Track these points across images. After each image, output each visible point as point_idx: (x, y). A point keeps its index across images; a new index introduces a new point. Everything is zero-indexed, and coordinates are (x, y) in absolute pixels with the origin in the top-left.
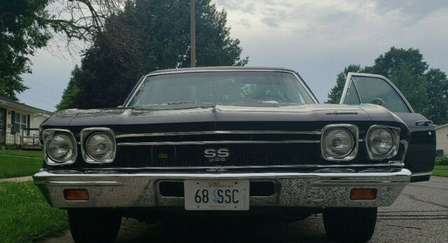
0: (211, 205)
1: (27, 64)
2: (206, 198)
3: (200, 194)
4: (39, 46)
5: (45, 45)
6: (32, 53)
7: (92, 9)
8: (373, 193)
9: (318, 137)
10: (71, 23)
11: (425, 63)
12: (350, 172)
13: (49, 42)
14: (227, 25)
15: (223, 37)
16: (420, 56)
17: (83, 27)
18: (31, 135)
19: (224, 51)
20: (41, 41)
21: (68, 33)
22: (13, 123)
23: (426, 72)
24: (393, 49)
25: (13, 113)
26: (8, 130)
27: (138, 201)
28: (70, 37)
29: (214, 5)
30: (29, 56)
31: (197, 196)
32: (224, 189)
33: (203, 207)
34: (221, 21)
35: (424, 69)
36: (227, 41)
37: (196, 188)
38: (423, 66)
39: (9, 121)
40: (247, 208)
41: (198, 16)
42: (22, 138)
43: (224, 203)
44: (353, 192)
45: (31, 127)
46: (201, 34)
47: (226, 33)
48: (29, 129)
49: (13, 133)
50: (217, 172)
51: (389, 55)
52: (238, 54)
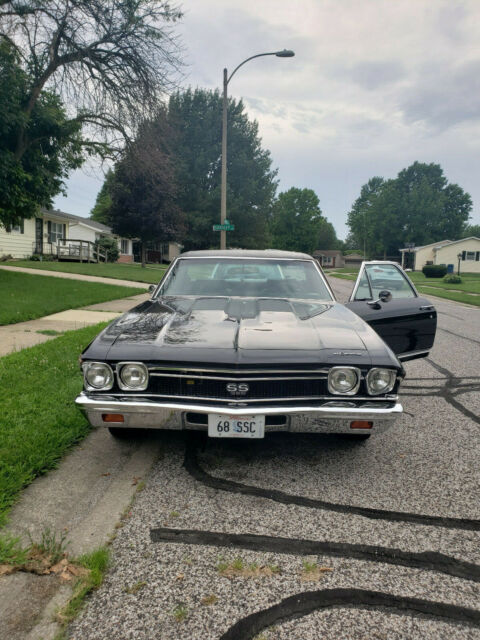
0: (231, 434)
1: (62, 187)
2: (226, 427)
3: (222, 425)
4: (74, 168)
5: (80, 167)
6: (66, 176)
7: (125, 135)
8: (370, 424)
9: (326, 375)
10: (104, 145)
11: (445, 179)
12: (351, 406)
13: (84, 165)
14: (258, 136)
15: (255, 148)
16: (441, 172)
17: (116, 150)
18: (67, 245)
19: (255, 162)
20: (77, 163)
21: (102, 155)
22: (49, 232)
23: (445, 187)
24: (416, 163)
25: (49, 223)
26: (45, 240)
27: (168, 420)
28: (104, 158)
29: (246, 115)
30: (63, 179)
31: (219, 426)
32: (243, 421)
33: (224, 434)
34: (252, 132)
35: (443, 184)
36: (258, 152)
37: (218, 420)
38: (443, 181)
39: (45, 231)
40: (262, 436)
41: (230, 125)
42: (58, 248)
43: (243, 433)
44: (352, 424)
45: (67, 238)
46: (233, 144)
47: (258, 143)
48: (65, 240)
49: (49, 242)
50: (237, 406)
51: (412, 170)
52: (268, 166)
